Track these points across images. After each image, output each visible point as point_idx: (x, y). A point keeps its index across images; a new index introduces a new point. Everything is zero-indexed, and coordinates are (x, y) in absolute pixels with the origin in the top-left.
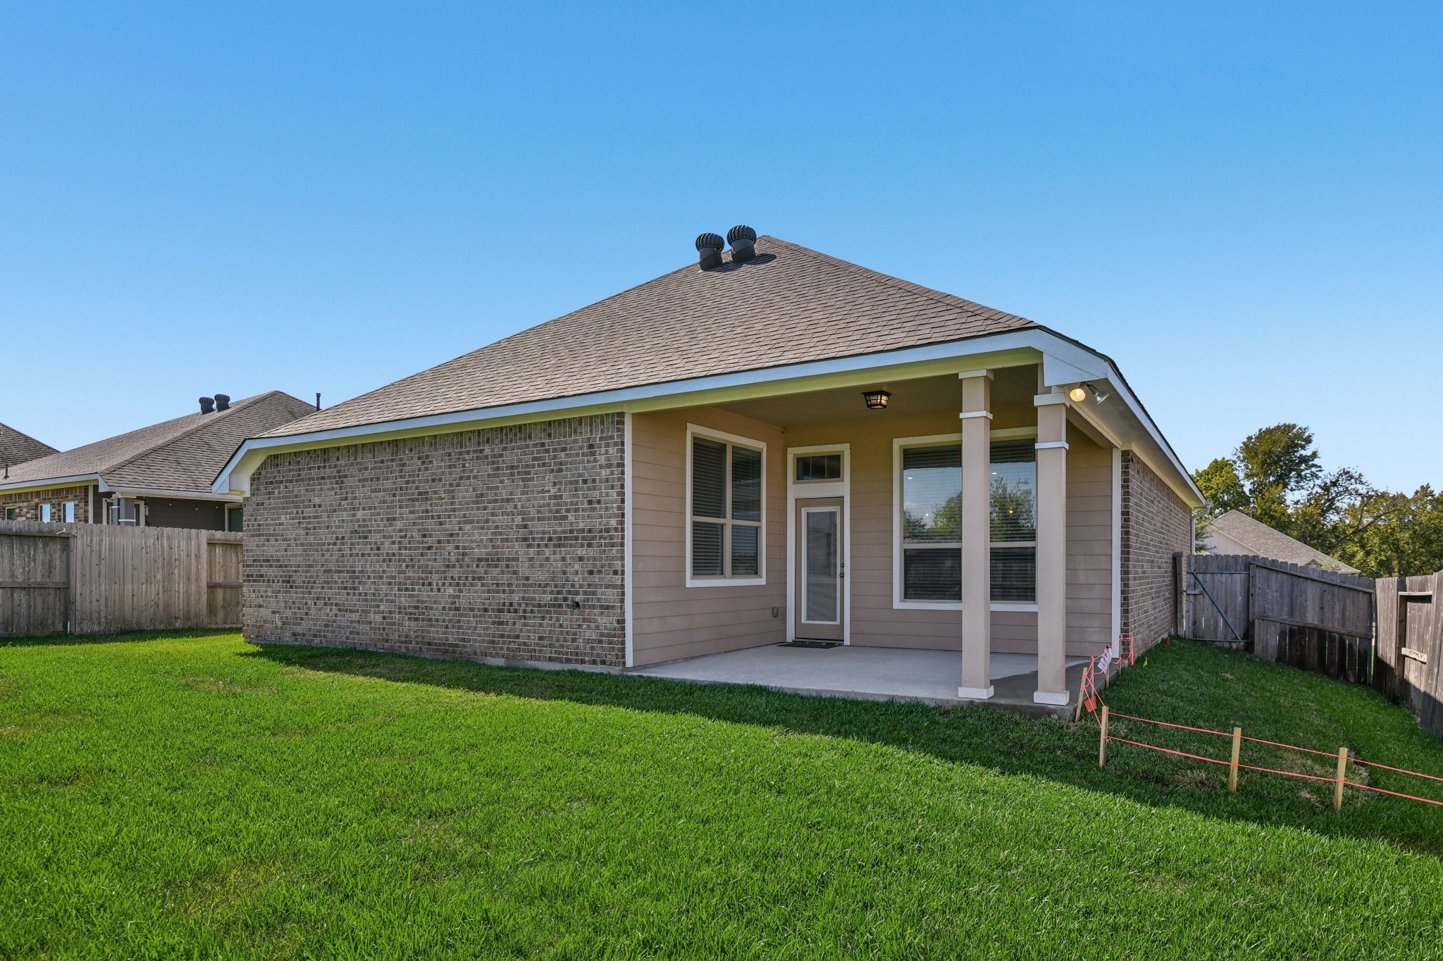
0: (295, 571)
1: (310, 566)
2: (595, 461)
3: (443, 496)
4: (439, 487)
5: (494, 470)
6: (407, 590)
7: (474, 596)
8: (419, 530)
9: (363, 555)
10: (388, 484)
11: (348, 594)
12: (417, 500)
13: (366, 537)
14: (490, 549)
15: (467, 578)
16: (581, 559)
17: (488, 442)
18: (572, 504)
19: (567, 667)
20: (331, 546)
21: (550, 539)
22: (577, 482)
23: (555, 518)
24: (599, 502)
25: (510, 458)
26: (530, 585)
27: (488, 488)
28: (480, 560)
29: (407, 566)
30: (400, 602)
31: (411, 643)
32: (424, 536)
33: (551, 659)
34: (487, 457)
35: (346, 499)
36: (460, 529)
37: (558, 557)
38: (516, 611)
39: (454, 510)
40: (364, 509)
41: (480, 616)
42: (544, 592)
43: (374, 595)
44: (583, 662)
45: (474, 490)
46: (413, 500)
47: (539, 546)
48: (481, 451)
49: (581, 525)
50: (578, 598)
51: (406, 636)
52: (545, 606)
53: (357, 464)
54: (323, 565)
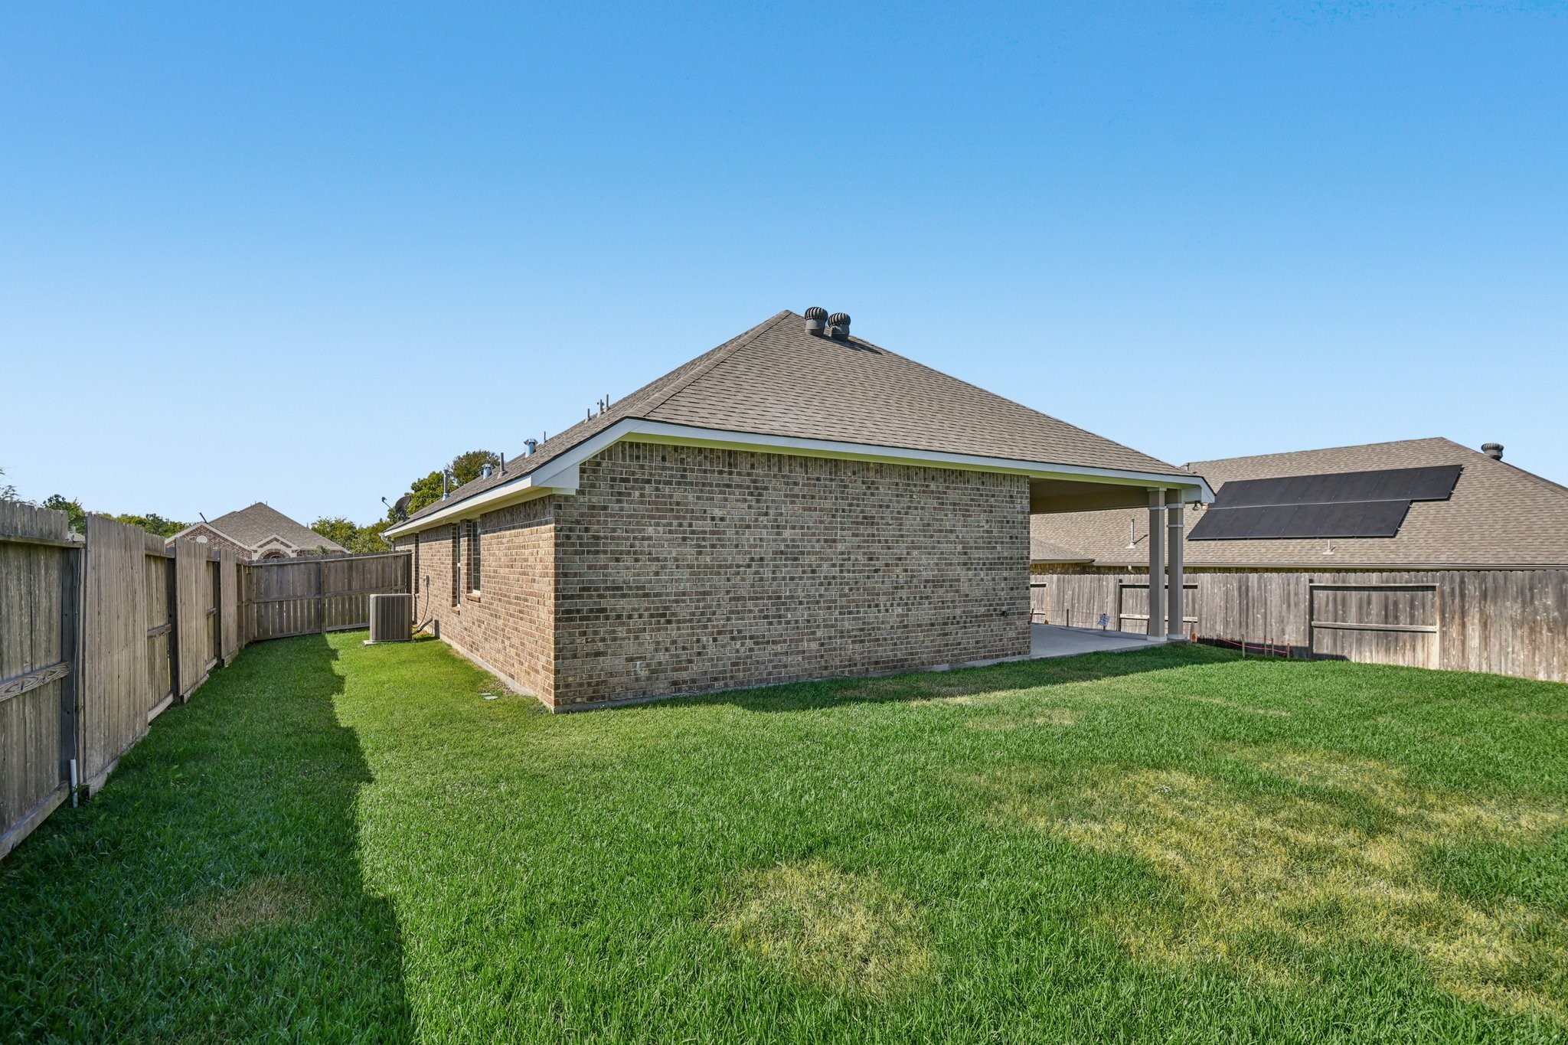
0: (677, 601)
1: (705, 593)
2: (1014, 508)
3: (891, 522)
4: (887, 513)
5: (940, 504)
6: (850, 613)
7: (923, 613)
8: (865, 554)
9: (792, 579)
10: (828, 504)
11: (771, 623)
12: (862, 523)
13: (796, 559)
14: (936, 572)
15: (915, 598)
16: (1005, 579)
17: (933, 479)
18: (999, 537)
19: (996, 661)
20: (742, 569)
21: (984, 564)
22: (1002, 522)
23: (988, 548)
24: (1017, 538)
25: (952, 495)
26: (970, 601)
27: (934, 519)
28: (927, 581)
29: (851, 589)
30: (843, 626)
31: (855, 665)
32: (871, 559)
33: (985, 657)
34: (932, 492)
35: (766, 514)
36: (908, 554)
37: (989, 578)
38: (958, 623)
39: (902, 536)
40: (793, 528)
41: (928, 630)
42: (980, 606)
43: (808, 621)
44: (1007, 655)
45: (921, 520)
46: (857, 523)
47: (976, 569)
48: (927, 486)
49: (1006, 554)
50: (1004, 608)
51: (850, 660)
52: (981, 616)
53: (784, 477)
54: (728, 592)
